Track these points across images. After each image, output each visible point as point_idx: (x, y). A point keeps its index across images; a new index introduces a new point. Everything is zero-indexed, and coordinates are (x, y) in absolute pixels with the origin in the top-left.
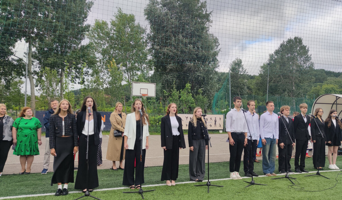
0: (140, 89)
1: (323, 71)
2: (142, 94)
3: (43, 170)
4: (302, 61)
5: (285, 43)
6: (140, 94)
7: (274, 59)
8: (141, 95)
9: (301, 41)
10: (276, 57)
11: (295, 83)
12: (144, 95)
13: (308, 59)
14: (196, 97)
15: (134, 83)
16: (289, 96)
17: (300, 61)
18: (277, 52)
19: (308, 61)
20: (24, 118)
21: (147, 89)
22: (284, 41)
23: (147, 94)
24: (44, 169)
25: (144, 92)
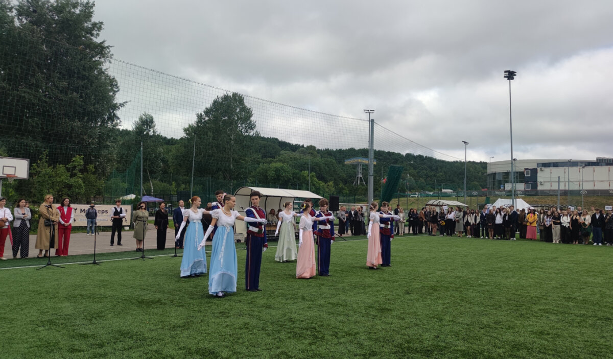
0: (4, 166)
1: (275, 140)
2: (6, 175)
4: (243, 128)
5: (220, 100)
6: (3, 174)
7: (203, 121)
9: (243, 100)
10: (207, 118)
11: (233, 159)
12: (9, 176)
13: (251, 126)
16: (225, 178)
17: (241, 127)
18: (207, 112)
19: (252, 129)
21: (15, 167)
22: (218, 96)
23: (14, 174)
25: (9, 171)
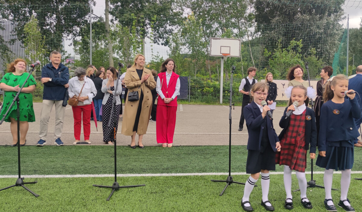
0: (221, 46)
2: (223, 54)
3: (39, 141)
6: (221, 53)
8: (221, 55)
12: (225, 55)
14: (306, 59)
15: (212, 40)
20: (13, 73)
21: (230, 47)
23: (229, 53)
24: (41, 140)
25: (225, 51)
